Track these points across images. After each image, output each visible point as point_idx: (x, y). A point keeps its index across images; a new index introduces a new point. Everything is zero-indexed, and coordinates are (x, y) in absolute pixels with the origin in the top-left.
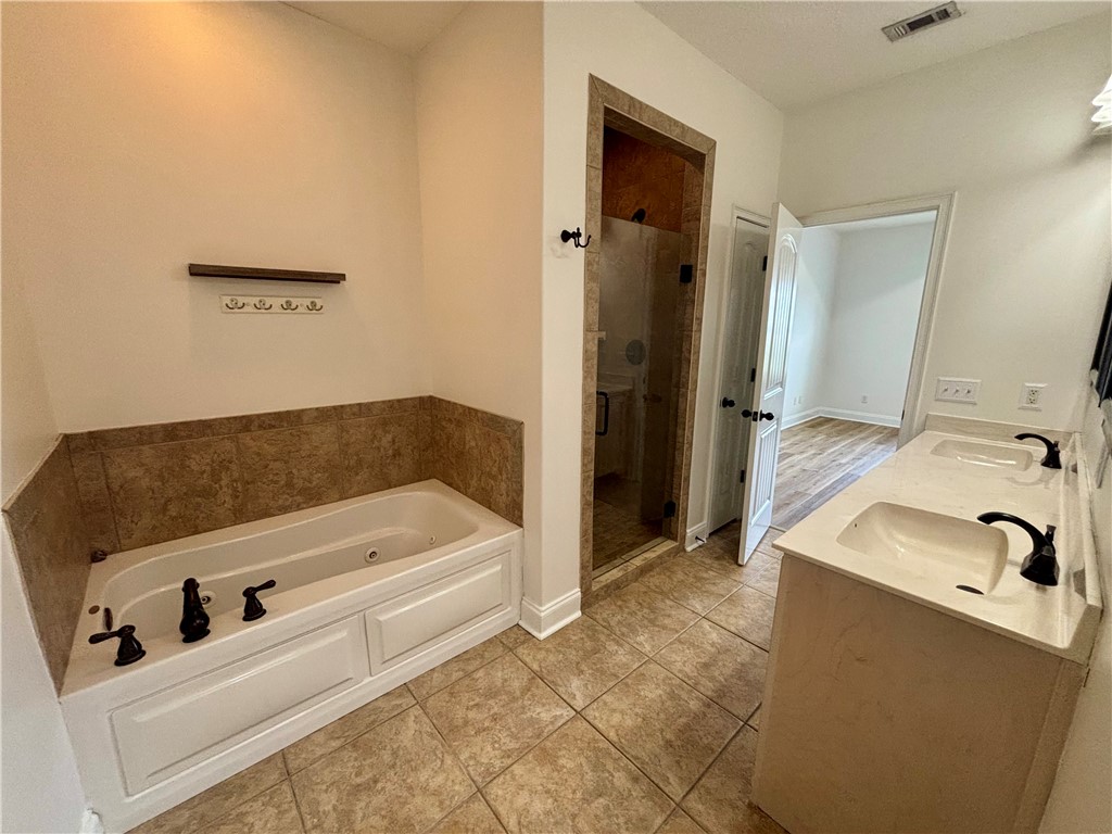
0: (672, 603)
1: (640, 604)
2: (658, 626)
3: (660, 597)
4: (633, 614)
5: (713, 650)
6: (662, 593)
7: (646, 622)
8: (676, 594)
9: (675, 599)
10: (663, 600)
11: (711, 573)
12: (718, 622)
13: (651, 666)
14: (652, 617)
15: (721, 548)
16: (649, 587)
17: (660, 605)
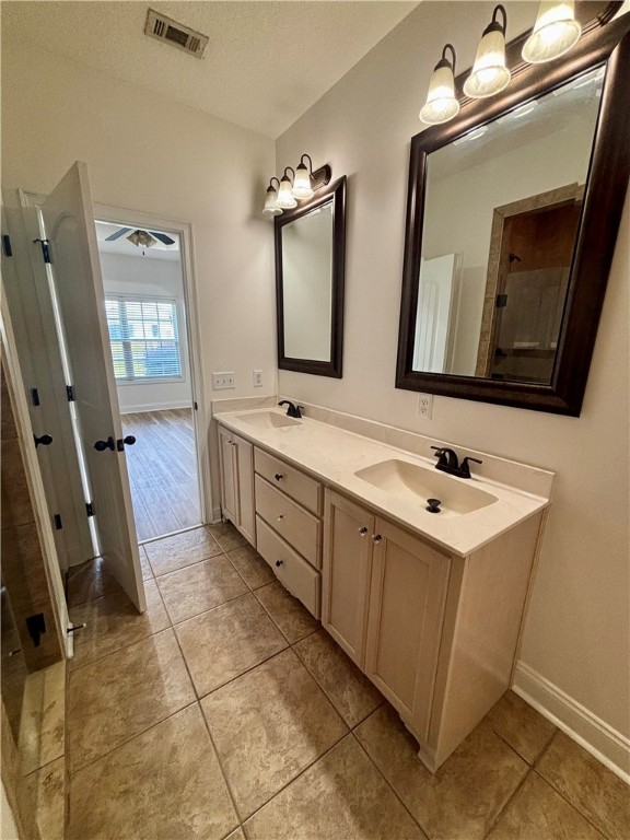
0: (154, 732)
1: (126, 792)
2: (186, 779)
3: (130, 747)
4: (139, 819)
5: (252, 715)
6: (124, 740)
7: (170, 799)
8: (141, 718)
9: (149, 724)
10: (141, 745)
11: (132, 649)
12: (214, 685)
13: (256, 825)
14: (162, 781)
15: (99, 616)
16: (98, 758)
17: (146, 755)
